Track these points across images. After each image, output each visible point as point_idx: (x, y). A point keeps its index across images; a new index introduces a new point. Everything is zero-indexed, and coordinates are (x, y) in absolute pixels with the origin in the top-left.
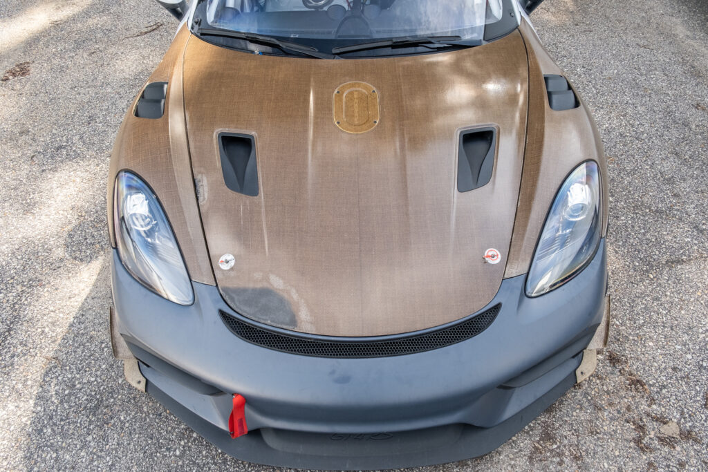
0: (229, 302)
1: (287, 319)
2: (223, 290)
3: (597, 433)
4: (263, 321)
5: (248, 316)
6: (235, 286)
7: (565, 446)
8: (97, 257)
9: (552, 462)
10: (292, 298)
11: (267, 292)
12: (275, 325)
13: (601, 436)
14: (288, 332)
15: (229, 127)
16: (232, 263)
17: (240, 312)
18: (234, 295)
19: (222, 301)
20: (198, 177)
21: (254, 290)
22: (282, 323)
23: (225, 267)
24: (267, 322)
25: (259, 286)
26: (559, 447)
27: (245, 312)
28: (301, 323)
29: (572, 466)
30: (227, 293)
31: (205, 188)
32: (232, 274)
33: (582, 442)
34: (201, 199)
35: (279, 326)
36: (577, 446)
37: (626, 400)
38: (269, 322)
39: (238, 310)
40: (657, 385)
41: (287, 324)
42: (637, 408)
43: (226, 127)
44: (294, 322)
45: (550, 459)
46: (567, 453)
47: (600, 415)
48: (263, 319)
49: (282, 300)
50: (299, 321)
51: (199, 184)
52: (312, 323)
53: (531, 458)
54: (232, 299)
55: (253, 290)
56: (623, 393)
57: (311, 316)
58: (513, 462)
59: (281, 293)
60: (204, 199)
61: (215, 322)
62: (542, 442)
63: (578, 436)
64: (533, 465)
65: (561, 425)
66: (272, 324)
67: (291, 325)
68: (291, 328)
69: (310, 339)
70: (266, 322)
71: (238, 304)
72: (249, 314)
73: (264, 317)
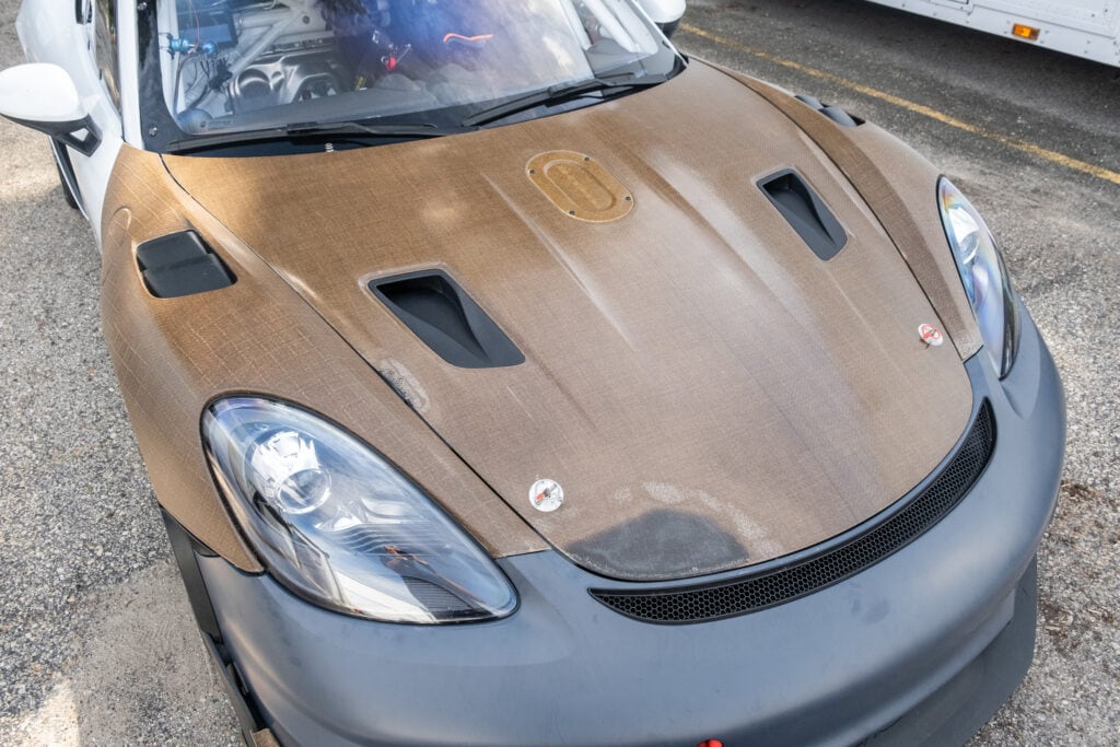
0: (598, 568)
1: (725, 549)
2: (571, 552)
3: (1097, 574)
4: (683, 574)
5: (651, 576)
6: (590, 532)
7: (1081, 611)
8: (49, 689)
9: (1087, 641)
10: (709, 508)
11: (658, 519)
12: (709, 570)
13: (1104, 576)
14: (741, 573)
15: (381, 268)
16: (558, 493)
17: (631, 576)
18: (599, 551)
19: (583, 572)
20: (384, 366)
21: (632, 524)
22: (720, 561)
23: (548, 506)
24: (694, 572)
25: (636, 513)
26: (1075, 617)
27: (639, 572)
28: (751, 545)
29: (1113, 634)
30: (583, 554)
31: (410, 381)
32: (572, 513)
33: (1094, 595)
34: (416, 403)
35: (718, 568)
36: (1092, 603)
37: (1086, 516)
38: (695, 570)
39: (625, 575)
40: (1097, 481)
41: (730, 559)
42: (1106, 520)
43: (376, 269)
44: (737, 549)
45: (1082, 639)
46: (1093, 619)
47: (1079, 549)
48: (682, 570)
49: (694, 522)
50: (746, 545)
51: (394, 378)
52: (770, 539)
53: (1060, 650)
54: (600, 559)
55: (630, 525)
56: (1075, 510)
57: (760, 525)
58: (1047, 669)
59: (685, 508)
60: (423, 401)
61: (595, 618)
62: (1052, 621)
63: (1082, 590)
64: (1072, 658)
65: (1051, 587)
66: (703, 571)
67: (736, 558)
68: (739, 563)
69: (780, 567)
70: (690, 573)
71: (618, 564)
72: (650, 572)
73: (683, 565)
